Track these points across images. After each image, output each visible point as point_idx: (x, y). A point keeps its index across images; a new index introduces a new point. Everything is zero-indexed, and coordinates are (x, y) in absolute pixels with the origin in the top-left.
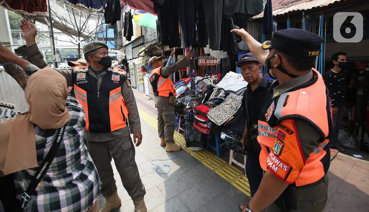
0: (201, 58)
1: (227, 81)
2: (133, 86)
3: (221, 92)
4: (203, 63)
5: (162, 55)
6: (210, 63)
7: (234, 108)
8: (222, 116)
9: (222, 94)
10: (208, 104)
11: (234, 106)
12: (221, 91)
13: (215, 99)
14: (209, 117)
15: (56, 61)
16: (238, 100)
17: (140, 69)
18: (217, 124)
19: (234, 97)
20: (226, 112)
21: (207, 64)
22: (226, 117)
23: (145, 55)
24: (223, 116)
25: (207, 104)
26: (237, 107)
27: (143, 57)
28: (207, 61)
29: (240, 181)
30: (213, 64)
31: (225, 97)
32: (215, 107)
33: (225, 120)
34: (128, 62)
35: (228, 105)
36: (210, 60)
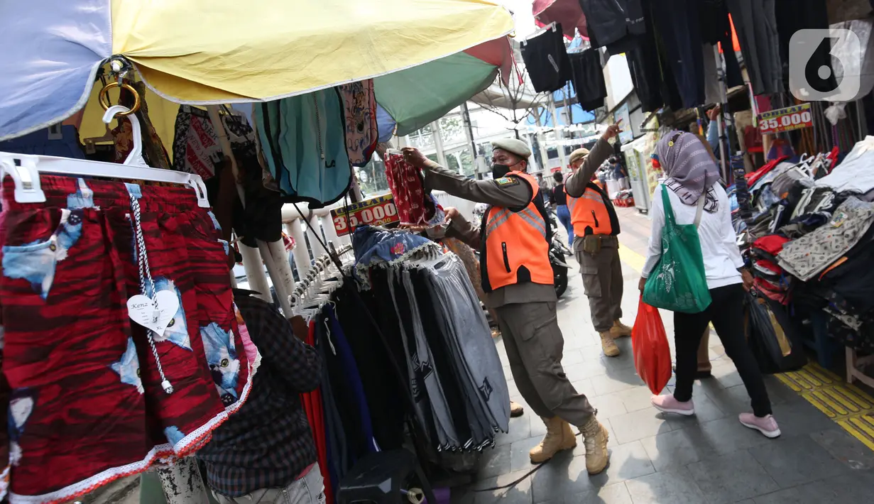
0: (764, 116)
1: (853, 165)
2: (641, 207)
3: (825, 198)
4: (772, 126)
5: (698, 118)
6: (792, 124)
7: (847, 236)
8: (813, 259)
9: (826, 202)
10: (785, 232)
11: (849, 229)
12: (824, 194)
13: (802, 218)
14: (780, 263)
15: (480, 171)
16: (859, 215)
17: (651, 164)
18: (800, 278)
19: (853, 208)
20: (826, 248)
21: (783, 127)
22: (825, 260)
23: (660, 126)
24: (817, 257)
25: (781, 232)
26: (855, 233)
27: (656, 130)
28: (783, 119)
29: (864, 420)
30: (800, 126)
31: (832, 211)
32: (802, 238)
33: (820, 266)
34: (622, 150)
35: (837, 230)
36: (790, 115)
